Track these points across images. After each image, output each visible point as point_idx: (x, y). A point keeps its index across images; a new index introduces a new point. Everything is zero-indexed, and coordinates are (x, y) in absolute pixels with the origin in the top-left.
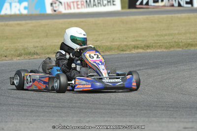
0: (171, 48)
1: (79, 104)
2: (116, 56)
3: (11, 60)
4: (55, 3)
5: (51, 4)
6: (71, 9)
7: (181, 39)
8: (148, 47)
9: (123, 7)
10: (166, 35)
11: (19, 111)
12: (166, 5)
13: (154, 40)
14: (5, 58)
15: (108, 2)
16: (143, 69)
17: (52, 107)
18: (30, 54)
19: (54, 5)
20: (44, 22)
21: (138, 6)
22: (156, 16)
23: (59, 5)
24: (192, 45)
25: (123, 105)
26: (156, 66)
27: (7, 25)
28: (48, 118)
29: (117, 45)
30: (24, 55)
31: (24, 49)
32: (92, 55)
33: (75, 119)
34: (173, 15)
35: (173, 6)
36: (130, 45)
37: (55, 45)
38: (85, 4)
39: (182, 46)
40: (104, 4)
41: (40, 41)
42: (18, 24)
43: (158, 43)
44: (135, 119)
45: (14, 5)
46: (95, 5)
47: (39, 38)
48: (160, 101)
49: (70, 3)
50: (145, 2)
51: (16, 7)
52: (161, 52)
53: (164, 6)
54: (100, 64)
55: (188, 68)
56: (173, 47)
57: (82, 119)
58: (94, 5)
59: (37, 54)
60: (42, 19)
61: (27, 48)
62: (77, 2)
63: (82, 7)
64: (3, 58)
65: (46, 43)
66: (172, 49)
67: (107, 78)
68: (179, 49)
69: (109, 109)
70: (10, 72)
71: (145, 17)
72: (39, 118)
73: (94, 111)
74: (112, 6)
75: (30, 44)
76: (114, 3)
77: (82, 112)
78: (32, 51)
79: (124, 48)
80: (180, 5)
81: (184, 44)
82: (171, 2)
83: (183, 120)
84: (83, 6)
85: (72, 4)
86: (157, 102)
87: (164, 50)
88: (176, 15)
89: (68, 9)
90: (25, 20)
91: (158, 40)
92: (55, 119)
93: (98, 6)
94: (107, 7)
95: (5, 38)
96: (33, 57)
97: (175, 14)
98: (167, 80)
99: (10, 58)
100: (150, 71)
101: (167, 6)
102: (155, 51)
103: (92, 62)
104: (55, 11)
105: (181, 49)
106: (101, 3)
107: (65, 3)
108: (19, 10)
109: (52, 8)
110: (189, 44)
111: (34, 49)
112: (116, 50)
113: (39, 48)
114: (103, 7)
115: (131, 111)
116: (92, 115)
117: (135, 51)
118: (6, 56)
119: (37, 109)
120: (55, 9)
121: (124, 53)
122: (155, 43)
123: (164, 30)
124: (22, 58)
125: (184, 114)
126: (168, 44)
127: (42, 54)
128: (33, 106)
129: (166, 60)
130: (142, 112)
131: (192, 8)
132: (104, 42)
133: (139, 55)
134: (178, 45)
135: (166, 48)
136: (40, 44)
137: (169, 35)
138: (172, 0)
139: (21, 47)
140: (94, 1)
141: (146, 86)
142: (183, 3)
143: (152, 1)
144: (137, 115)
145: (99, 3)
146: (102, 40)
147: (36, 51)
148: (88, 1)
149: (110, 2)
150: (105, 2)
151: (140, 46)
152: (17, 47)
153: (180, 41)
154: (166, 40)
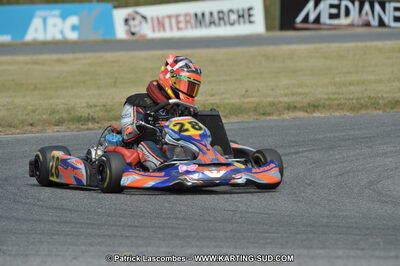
0: (361, 108)
1: (174, 221)
2: (251, 125)
3: (42, 131)
4: (134, 19)
5: (126, 21)
6: (164, 29)
7: (381, 91)
8: (315, 107)
9: (269, 27)
10: (351, 84)
11: (54, 234)
12: (356, 22)
13: (327, 94)
14: (30, 128)
15: (239, 16)
16: (303, 152)
17: (120, 226)
18: (79, 120)
19: (131, 23)
20: (110, 56)
21: (298, 26)
22: (335, 46)
23: (141, 23)
25: (260, 223)
26: (331, 145)
27: (35, 63)
28: (110, 248)
29: (253, 103)
30: (69, 121)
31: (68, 111)
34: (368, 44)
35: (367, 24)
36: (280, 102)
38: (193, 20)
39: (385, 105)
40: (232, 21)
41: (100, 95)
42: (59, 61)
43: (336, 99)
46: (214, 23)
47: (99, 88)
48: (335, 217)
49: (164, 18)
50: (312, 17)
51: (55, 25)
52: (341, 117)
53: (352, 25)
55: (394, 149)
56: (362, 107)
58: (210, 23)
59: (93, 120)
60: (106, 51)
61: (73, 108)
62: (177, 16)
64: (26, 128)
65: (113, 98)
66: (363, 112)
68: (375, 112)
72: (92, 248)
73: (202, 234)
75: (81, 99)
76: (252, 19)
77: (177, 236)
78: (85, 115)
79: (268, 110)
80: (382, 23)
81: (386, 101)
82: (364, 17)
83: (377, 253)
84: (189, 26)
86: (328, 217)
88: (374, 44)
89: (159, 30)
90: (74, 52)
91: (334, 94)
93: (219, 24)
94: (237, 26)
95: (32, 87)
96: (85, 127)
97: (371, 41)
98: (351, 174)
99: (40, 128)
100: (317, 156)
101: (358, 26)
102: (328, 114)
104: (133, 34)
105: (380, 112)
106: (226, 18)
107: (152, 19)
108: (62, 32)
110: (397, 102)
111: (89, 111)
112: (251, 114)
113: (98, 108)
114: (228, 27)
115: (275, 235)
116: (198, 243)
118: (31, 125)
119: (89, 231)
120: (133, 30)
121: (268, 118)
122: (330, 99)
123: (348, 72)
124: (64, 128)
125: (382, 243)
126: (354, 101)
127: (104, 119)
128: (82, 223)
129: (351, 133)
130: (299, 236)
132: (228, 96)
133: (298, 122)
134: (375, 104)
135: (352, 109)
136: (102, 100)
137: (358, 84)
138: (367, 14)
139: (62, 106)
140: (211, 14)
141: (309, 185)
142: (388, 19)
143: (327, 16)
144: (287, 242)
145: (222, 18)
146: (223, 93)
147: (92, 114)
148: (200, 15)
149: (243, 16)
150: (234, 17)
151: (298, 105)
152: (54, 106)
153: (380, 95)
154: (353, 93)
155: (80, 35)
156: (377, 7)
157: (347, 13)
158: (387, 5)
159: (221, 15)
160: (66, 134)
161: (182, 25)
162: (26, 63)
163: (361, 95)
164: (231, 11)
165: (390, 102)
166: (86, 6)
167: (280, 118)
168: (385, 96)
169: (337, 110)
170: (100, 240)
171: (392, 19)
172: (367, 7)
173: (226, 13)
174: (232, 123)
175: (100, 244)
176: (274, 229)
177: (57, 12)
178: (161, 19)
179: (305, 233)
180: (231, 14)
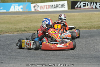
0: (91, 28)
1: (45, 55)
3: (13, 34)
4: (36, 6)
5: (34, 7)
8: (80, 28)
10: (88, 22)
12: (90, 7)
18: (22, 31)
19: (35, 7)
20: (30, 15)
21: (76, 8)
22: (84, 13)
23: (37, 7)
25: (66, 56)
27: (12, 17)
30: (20, 31)
31: (20, 29)
34: (93, 13)
35: (93, 8)
37: (35, 27)
38: (50, 7)
39: (96, 28)
40: (60, 7)
41: (27, 25)
42: (18, 16)
43: (84, 26)
45: (16, 7)
46: (55, 7)
47: (27, 23)
49: (43, 6)
50: (79, 6)
51: (17, 8)
52: (86, 30)
53: (89, 8)
59: (26, 31)
61: (21, 28)
62: (46, 6)
64: (10, 33)
65: (31, 26)
66: (91, 29)
69: (59, 58)
72: (25, 62)
73: (51, 59)
74: (63, 8)
75: (23, 26)
76: (65, 6)
77: (46, 59)
78: (24, 30)
80: (96, 8)
84: (49, 8)
86: (82, 55)
87: (87, 30)
88: (94, 13)
89: (42, 9)
90: (21, 14)
91: (84, 25)
93: (57, 8)
94: (61, 8)
95: (11, 23)
96: (24, 33)
98: (88, 44)
99: (13, 33)
101: (90, 8)
102: (83, 30)
104: (36, 10)
105: (95, 29)
106: (58, 6)
107: (40, 6)
108: (18, 9)
109: (34, 8)
113: (27, 28)
114: (59, 8)
115: (69, 59)
116: (51, 61)
118: (11, 32)
120: (36, 9)
122: (83, 26)
124: (19, 33)
126: (89, 27)
127: (28, 31)
129: (88, 34)
130: (75, 59)
134: (94, 28)
135: (88, 29)
137: (90, 23)
139: (18, 27)
140: (55, 5)
141: (78, 47)
142: (97, 7)
143: (83, 6)
148: (52, 6)
149: (62, 6)
150: (60, 6)
152: (16, 27)
153: (95, 25)
154: (89, 25)
155: (23, 10)
156: (95, 4)
157: (88, 5)
158: (97, 3)
159: (57, 5)
160: (19, 34)
161: (48, 8)
162: (10, 17)
163: (91, 25)
164: (59, 4)
165: (98, 27)
166: (24, 3)
168: (96, 25)
169: (85, 29)
170: (27, 60)
171: (98, 7)
172: (92, 4)
175: (27, 61)
176: (69, 58)
177: (17, 5)
178: (42, 6)
179: (77, 59)
180: (59, 5)
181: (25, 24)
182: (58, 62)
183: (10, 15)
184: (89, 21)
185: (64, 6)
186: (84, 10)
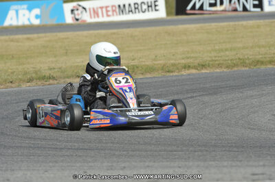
0: (233, 67)
1: (111, 145)
2: (160, 79)
3: (18, 86)
4: (77, 10)
5: (72, 11)
6: (98, 16)
7: (247, 54)
8: (203, 66)
9: (168, 13)
10: (226, 50)
11: (30, 156)
12: (227, 9)
13: (210, 57)
14: (10, 84)
15: (148, 6)
16: (196, 96)
17: (75, 149)
18: (44, 78)
19: (76, 12)
20: (62, 35)
21: (189, 12)
22: (214, 25)
23: (82, 12)
24: (262, 63)
25: (169, 145)
26: (215, 91)
27: (12, 41)
29: (161, 64)
30: (37, 79)
31: (36, 72)
32: (120, 78)
33: (105, 164)
34: (237, 23)
35: (235, 10)
36: (179, 64)
37: (77, 66)
38: (117, 10)
39: (249, 64)
40: (143, 10)
41: (56, 61)
42: (28, 39)
43: (217, 60)
44: (187, 163)
45: (21, 12)
46: (132, 11)
47: (55, 57)
48: (220, 139)
49: (97, 8)
50: (198, 6)
51: (24, 15)
52: (220, 72)
53: (224, 11)
54: (128, 90)
55: (258, 93)
56: (235, 65)
57: (114, 164)
58: (129, 11)
59: (54, 78)
60: (59, 31)
61: (39, 71)
62: (107, 7)
63: (113, 15)
64: (8, 84)
65: (66, 63)
66: (236, 69)
67: (135, 110)
68: (243, 69)
69: (151, 151)
70: (17, 103)
71: (198, 26)
72: (57, 165)
73: (131, 153)
74: (154, 12)
75: (44, 65)
77: (114, 155)
78: (47, 75)
79: (171, 69)
80: (245, 9)
81: (251, 60)
82: (233, 5)
84: (115, 14)
85: (100, 11)
86: (215, 140)
87: (225, 70)
88: (241, 23)
89: (95, 17)
90: (38, 33)
91: (216, 57)
92: (78, 165)
93: (135, 12)
94: (147, 12)
95: (11, 57)
96: (48, 83)
97: (239, 21)
98: (229, 110)
100: (206, 99)
101: (229, 11)
102: (212, 71)
103: (117, 89)
104: (77, 20)
105: (247, 68)
106: (140, 8)
107: (90, 9)
108: (29, 19)
109: (73, 15)
110: (258, 62)
111: (50, 72)
112: (160, 72)
113: (56, 70)
114: (141, 13)
115: (181, 153)
116: (129, 159)
117: (185, 72)
118: (11, 82)
119: (54, 152)
120: (77, 17)
121: (171, 74)
122: (213, 60)
123: (224, 42)
124: (33, 84)
125: (253, 156)
126: (229, 62)
127: (60, 78)
128: (48, 148)
129: (228, 83)
130: (196, 153)
131: (262, 13)
132: (144, 60)
133: (191, 77)
134: (244, 64)
135: (228, 67)
136: (58, 65)
137: (231, 50)
138: (235, 3)
139: (31, 69)
140: (130, 5)
141: (202, 118)
142: (249, 6)
143: (208, 5)
144: (189, 157)
145: (136, 8)
146: (140, 58)
147: (52, 74)
148: (122, 6)
149: (151, 6)
150: (145, 7)
151: (191, 65)
152: (26, 69)
153: (246, 57)
154: (228, 56)
155: (41, 21)
157: (222, 3)
159: (136, 6)
160: (35, 87)
161: (110, 13)
162: (6, 41)
163: (233, 58)
166: (45, 2)
167: (179, 74)
168: (250, 57)
169: (218, 68)
170: (62, 159)
171: (252, 6)
173: (139, 4)
174: (147, 78)
175: (62, 161)
176: (179, 148)
177: (25, 6)
178: (95, 9)
179: (201, 151)
180: (143, 4)
181: (51, 59)
182: (150, 161)
183: (7, 35)
184: (228, 46)
185: (155, 6)
186: (213, 16)
